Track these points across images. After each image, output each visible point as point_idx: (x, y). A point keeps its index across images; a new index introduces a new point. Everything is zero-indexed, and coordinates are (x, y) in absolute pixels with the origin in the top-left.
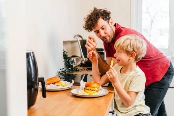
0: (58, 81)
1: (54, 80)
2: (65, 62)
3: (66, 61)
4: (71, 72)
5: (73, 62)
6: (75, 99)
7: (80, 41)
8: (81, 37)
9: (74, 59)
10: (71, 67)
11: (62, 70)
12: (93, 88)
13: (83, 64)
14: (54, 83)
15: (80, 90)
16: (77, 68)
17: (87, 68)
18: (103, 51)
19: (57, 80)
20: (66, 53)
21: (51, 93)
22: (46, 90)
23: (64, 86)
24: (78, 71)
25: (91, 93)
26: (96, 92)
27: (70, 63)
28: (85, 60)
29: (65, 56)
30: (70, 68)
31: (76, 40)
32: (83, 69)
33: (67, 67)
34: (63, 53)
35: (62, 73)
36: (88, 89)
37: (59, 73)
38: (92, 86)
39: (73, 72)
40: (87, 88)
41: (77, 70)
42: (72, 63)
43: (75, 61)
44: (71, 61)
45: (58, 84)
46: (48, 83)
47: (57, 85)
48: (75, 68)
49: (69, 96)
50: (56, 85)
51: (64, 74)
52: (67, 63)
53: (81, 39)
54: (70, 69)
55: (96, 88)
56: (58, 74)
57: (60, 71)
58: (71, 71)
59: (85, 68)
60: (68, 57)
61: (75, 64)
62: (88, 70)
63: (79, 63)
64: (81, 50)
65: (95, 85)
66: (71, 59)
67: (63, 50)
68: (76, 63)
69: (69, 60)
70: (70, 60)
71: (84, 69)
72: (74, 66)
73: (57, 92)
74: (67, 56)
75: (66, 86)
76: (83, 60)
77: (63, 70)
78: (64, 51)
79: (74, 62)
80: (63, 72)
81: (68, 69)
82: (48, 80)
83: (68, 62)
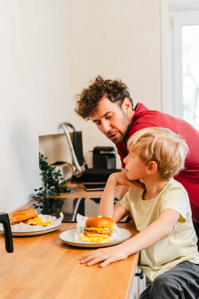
0: (34, 216)
1: (25, 215)
2: (44, 176)
3: (45, 173)
4: (55, 194)
5: (58, 174)
6: (67, 252)
7: (70, 134)
8: (71, 126)
9: (59, 170)
10: (55, 185)
11: (38, 191)
12: (102, 229)
13: (77, 176)
14: (25, 221)
15: (76, 233)
16: (66, 187)
17: (85, 185)
18: (114, 152)
19: (32, 215)
20: (46, 158)
21: (20, 240)
22: (13, 234)
23: (45, 225)
24: (69, 191)
25: (99, 240)
26: (106, 236)
27: (54, 177)
28: (80, 170)
29: (43, 165)
30: (53, 187)
31: (62, 132)
32: (77, 188)
33: (47, 185)
34: (40, 158)
35: (38, 198)
36: (92, 231)
37: (34, 197)
38: (100, 225)
39: (59, 195)
40: (89, 229)
41: (66, 191)
42: (56, 178)
43: (61, 173)
44: (55, 173)
45: (34, 222)
46: (15, 220)
47: (32, 224)
48: (63, 186)
49: (56, 245)
50: (30, 223)
51: (42, 200)
52: (48, 177)
53: (71, 131)
54: (53, 189)
55: (108, 227)
56: (31, 199)
57: (35, 193)
58: (55, 192)
59: (82, 185)
60: (49, 165)
61: (61, 179)
62: (88, 190)
63: (69, 176)
64: (73, 152)
65: (105, 223)
66: (54, 168)
67: (39, 154)
68: (64, 177)
69: (51, 171)
70: (53, 172)
71: (80, 188)
72: (60, 182)
73: (32, 238)
74: (47, 164)
75: (49, 225)
76: (76, 170)
77: (41, 192)
78: (40, 156)
79: (60, 175)
80: (40, 195)
81: (49, 188)
82: (14, 215)
83: (50, 175)
